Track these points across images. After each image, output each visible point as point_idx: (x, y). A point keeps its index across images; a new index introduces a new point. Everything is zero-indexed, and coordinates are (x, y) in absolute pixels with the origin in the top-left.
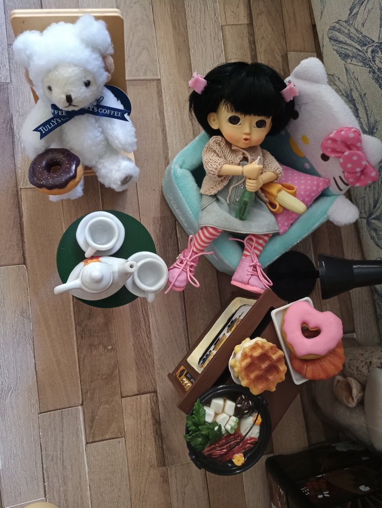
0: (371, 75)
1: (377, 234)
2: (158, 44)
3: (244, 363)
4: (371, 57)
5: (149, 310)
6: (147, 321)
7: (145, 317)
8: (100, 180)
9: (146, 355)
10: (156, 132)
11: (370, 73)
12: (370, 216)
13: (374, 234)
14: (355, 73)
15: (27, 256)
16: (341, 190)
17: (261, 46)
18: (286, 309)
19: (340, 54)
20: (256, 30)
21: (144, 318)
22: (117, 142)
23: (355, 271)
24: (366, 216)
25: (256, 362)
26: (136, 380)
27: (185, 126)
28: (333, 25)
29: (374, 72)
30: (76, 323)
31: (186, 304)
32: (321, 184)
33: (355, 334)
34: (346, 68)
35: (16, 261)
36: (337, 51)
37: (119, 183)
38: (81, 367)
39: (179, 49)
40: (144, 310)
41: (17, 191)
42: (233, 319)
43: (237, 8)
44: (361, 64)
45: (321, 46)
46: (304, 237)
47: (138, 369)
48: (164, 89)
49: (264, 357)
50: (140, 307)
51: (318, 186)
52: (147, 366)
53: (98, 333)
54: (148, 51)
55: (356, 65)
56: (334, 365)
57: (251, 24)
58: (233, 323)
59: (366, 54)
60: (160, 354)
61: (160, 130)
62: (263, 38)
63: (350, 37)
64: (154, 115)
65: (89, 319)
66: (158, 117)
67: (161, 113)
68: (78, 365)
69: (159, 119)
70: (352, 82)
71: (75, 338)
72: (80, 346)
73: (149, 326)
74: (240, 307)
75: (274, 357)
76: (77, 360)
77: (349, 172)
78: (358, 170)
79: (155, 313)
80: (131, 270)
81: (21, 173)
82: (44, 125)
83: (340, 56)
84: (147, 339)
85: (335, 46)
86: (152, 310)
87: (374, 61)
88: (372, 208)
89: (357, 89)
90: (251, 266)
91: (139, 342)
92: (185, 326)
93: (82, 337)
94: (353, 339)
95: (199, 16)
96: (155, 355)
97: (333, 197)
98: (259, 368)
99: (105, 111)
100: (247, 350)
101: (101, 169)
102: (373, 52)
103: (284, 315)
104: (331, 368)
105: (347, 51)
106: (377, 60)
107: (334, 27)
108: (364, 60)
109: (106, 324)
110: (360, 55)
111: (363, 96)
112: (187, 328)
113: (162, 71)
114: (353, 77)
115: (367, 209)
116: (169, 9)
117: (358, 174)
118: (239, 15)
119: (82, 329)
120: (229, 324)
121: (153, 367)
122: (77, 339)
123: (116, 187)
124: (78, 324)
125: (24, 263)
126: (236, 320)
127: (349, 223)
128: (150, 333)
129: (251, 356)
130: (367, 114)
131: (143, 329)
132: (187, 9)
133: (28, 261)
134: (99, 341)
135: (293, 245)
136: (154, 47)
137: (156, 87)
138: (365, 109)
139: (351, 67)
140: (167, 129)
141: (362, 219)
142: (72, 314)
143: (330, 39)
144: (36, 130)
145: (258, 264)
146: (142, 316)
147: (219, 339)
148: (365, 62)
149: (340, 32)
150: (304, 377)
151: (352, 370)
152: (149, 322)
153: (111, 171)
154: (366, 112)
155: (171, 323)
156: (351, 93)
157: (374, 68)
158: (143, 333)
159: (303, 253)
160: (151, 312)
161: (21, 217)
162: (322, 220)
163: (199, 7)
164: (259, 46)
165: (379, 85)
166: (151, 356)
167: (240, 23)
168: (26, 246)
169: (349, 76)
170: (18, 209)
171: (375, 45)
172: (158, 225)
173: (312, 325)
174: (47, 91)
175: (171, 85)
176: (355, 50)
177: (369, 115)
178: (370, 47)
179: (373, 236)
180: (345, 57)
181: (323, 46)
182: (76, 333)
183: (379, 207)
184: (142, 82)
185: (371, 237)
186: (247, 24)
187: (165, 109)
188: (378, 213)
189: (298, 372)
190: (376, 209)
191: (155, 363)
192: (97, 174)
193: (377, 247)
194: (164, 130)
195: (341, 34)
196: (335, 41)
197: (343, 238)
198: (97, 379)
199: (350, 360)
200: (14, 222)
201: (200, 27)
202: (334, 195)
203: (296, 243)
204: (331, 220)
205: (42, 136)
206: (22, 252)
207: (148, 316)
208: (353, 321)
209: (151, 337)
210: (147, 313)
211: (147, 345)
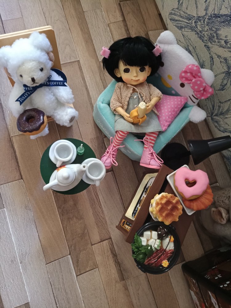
0: (197, 36)
1: (218, 124)
2: (74, 41)
3: (158, 208)
4: (195, 25)
6: (98, 198)
8: (57, 122)
9: (101, 218)
10: (83, 90)
11: (196, 34)
12: (212, 115)
13: (217, 125)
14: (188, 36)
15: (22, 174)
16: (194, 103)
17: (132, 31)
18: (174, 174)
19: (178, 27)
20: (128, 23)
21: (96, 197)
22: (63, 99)
23: (210, 145)
24: (210, 115)
25: (165, 206)
26: (98, 233)
27: (98, 84)
28: (171, 12)
29: (198, 34)
30: (58, 207)
31: (118, 184)
32: (183, 100)
33: (218, 183)
34: (182, 34)
35: (17, 178)
36: (176, 26)
37: (69, 122)
38: (65, 232)
39: (87, 42)
40: (95, 192)
41: (10, 138)
42: (147, 187)
43: (115, 12)
44: (190, 30)
45: (166, 25)
46: (177, 132)
47: (98, 227)
48: (83, 65)
49: (168, 202)
50: (93, 191)
51: (181, 101)
52: (103, 225)
53: (71, 210)
54: (70, 46)
55: (188, 31)
56: (208, 199)
57: (124, 20)
58: (147, 189)
59: (192, 25)
60: (109, 216)
61: (84, 89)
62: (132, 26)
63: (181, 17)
64: (79, 81)
65: (65, 203)
66: (82, 81)
67: (84, 79)
68: (63, 232)
69: (83, 83)
70: (188, 41)
71: (59, 216)
72: (62, 220)
73: (100, 201)
74: (150, 179)
75: (174, 201)
76: (62, 229)
77: (196, 91)
78: (202, 89)
79: (101, 193)
80: (84, 169)
81: (11, 128)
82: (21, 97)
83: (178, 28)
84: (100, 209)
85: (174, 23)
86: (99, 192)
87: (197, 27)
88: (212, 110)
89: (191, 45)
90: (150, 154)
91: (96, 212)
92: (120, 197)
93: (62, 215)
94: (217, 186)
95: (94, 21)
96: (106, 217)
97: (191, 107)
98: (167, 209)
99: (53, 83)
100: (158, 200)
101: (57, 116)
102: (195, 22)
103: (174, 177)
104: (207, 201)
105: (181, 25)
106: (198, 26)
107: (171, 13)
108: (191, 28)
109: (75, 205)
110: (189, 26)
111: (194, 48)
112: (122, 198)
113: (79, 56)
114: (187, 38)
115: (209, 111)
116: (76, 20)
117: (202, 92)
118: (116, 16)
119: (62, 210)
120: (145, 190)
121: (107, 224)
122: (60, 217)
123: (67, 124)
124: (59, 208)
125: (22, 179)
126: (148, 187)
127: (201, 121)
128: (101, 205)
129: (161, 204)
130: (198, 58)
131: (96, 204)
132: (87, 19)
133: (24, 177)
134: (73, 215)
135: (172, 138)
136: (72, 43)
137: (77, 65)
138: (197, 55)
139: (185, 33)
140: (88, 87)
141: (209, 117)
142: (54, 202)
143: (171, 20)
144: (17, 100)
145: (154, 151)
146: (94, 196)
147: (141, 200)
148: (192, 29)
149: (175, 15)
150: (193, 210)
151: (220, 203)
152: (99, 199)
153: (63, 116)
154: (198, 57)
155: (112, 197)
156: (188, 47)
157: (197, 31)
158: (97, 206)
159: (179, 142)
160: (99, 193)
161: (15, 152)
162: (186, 121)
163: (93, 16)
164: (131, 31)
165: (202, 40)
166: (104, 218)
167: (118, 21)
168: (21, 168)
169: (185, 38)
170: (12, 148)
171: (196, 18)
172: (94, 143)
173: (191, 179)
174: (20, 78)
175: (86, 62)
176: (185, 23)
177: (199, 58)
178: (193, 20)
179: (216, 126)
180: (181, 28)
181: (167, 24)
182: (59, 213)
183: (216, 109)
184: (70, 64)
185: (215, 126)
186: (122, 20)
187: (85, 77)
188: (216, 112)
189: (189, 208)
190: (214, 110)
191: (107, 221)
192: (55, 119)
193: (219, 131)
194: (87, 89)
195: (176, 16)
196: (173, 20)
197: (200, 130)
198: (75, 238)
199: (218, 198)
200: (12, 156)
201: (96, 27)
202: (191, 106)
203: (173, 137)
204: (191, 120)
205: (21, 103)
206: (19, 172)
207: (98, 195)
208: (215, 176)
209: (102, 207)
210: (97, 194)
211: (101, 212)
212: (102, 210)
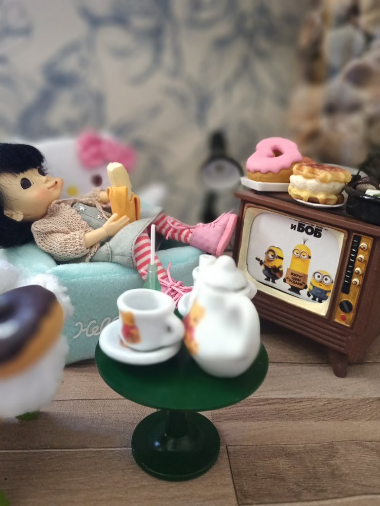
5: (258, 397)
6: (275, 401)
7: (268, 402)
9: (329, 407)
21: (271, 404)
40: (257, 404)
47: (354, 418)
50: (254, 407)
52: (347, 407)
53: (306, 466)
60: (323, 390)
65: (283, 479)
72: (339, 493)
73: (283, 399)
84: (304, 403)
91: (311, 413)
92: (276, 364)
93: (322, 491)
96: (324, 396)
109: (289, 455)
112: (278, 363)
119: (305, 491)
121: (345, 400)
131: (289, 407)
134: (321, 465)
152: (275, 399)
158: (295, 407)
166: (329, 401)
191: (337, 397)
207: (267, 400)
209: (298, 399)
210: (262, 400)
211: (314, 403)
212: (308, 401)
